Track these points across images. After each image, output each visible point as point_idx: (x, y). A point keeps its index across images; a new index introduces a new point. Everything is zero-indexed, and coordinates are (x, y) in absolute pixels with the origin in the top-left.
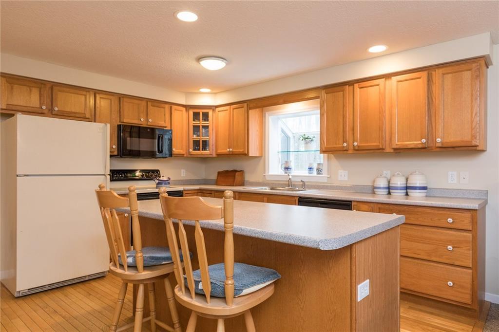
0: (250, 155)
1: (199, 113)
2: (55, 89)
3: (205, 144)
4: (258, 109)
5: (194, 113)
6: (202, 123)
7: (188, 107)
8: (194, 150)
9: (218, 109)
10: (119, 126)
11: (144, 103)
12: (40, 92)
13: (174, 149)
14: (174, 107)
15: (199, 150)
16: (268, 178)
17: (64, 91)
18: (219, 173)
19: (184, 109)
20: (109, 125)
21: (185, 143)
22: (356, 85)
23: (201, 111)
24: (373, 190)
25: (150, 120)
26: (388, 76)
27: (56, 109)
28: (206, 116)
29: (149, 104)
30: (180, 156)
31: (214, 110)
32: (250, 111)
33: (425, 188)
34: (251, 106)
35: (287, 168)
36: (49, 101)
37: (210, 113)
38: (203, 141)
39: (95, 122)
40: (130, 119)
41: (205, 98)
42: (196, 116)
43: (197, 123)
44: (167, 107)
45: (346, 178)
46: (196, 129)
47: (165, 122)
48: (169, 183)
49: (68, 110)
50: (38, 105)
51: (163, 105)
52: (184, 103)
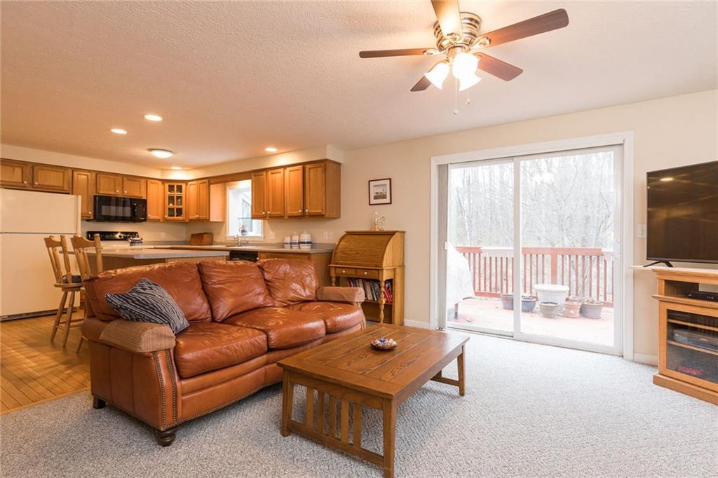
0: (211, 220)
1: (173, 186)
2: (36, 168)
3: (179, 212)
4: (219, 185)
5: (169, 186)
6: (176, 194)
7: (164, 181)
8: (169, 216)
9: (189, 183)
10: (95, 197)
11: (120, 178)
12: (22, 169)
13: (149, 215)
14: (149, 181)
15: (174, 216)
16: (228, 239)
17: (44, 170)
18: (192, 235)
19: (160, 182)
20: (80, 197)
21: (161, 210)
22: (270, 172)
23: (176, 185)
24: (283, 245)
25: (126, 192)
26: (285, 167)
27: (36, 183)
28: (180, 189)
29: (125, 179)
30: (155, 221)
31: (187, 184)
32: (211, 186)
33: (310, 243)
34: (212, 181)
35: (243, 231)
36: (30, 177)
37: (184, 186)
38: (177, 209)
39: (72, 194)
40: (105, 190)
41: (177, 175)
42: (171, 188)
43: (171, 194)
44: (142, 181)
45: (274, 238)
46: (171, 199)
47: (140, 192)
48: (141, 242)
49: (47, 184)
50: (20, 181)
51: (138, 180)
52: (160, 178)
